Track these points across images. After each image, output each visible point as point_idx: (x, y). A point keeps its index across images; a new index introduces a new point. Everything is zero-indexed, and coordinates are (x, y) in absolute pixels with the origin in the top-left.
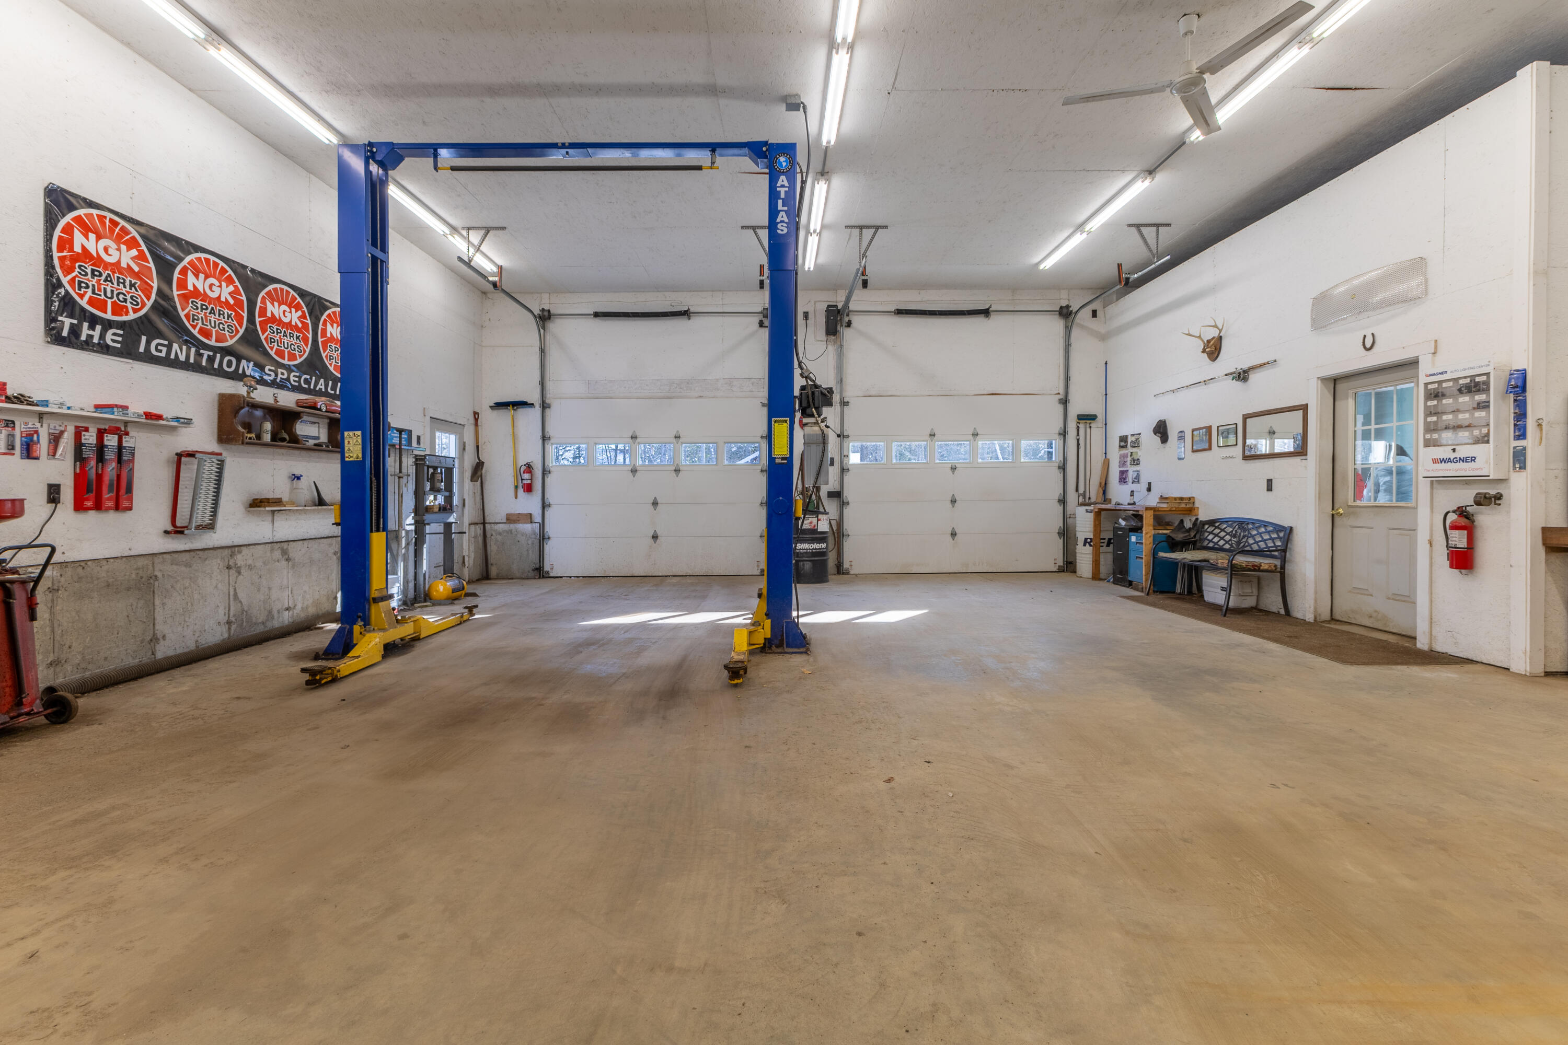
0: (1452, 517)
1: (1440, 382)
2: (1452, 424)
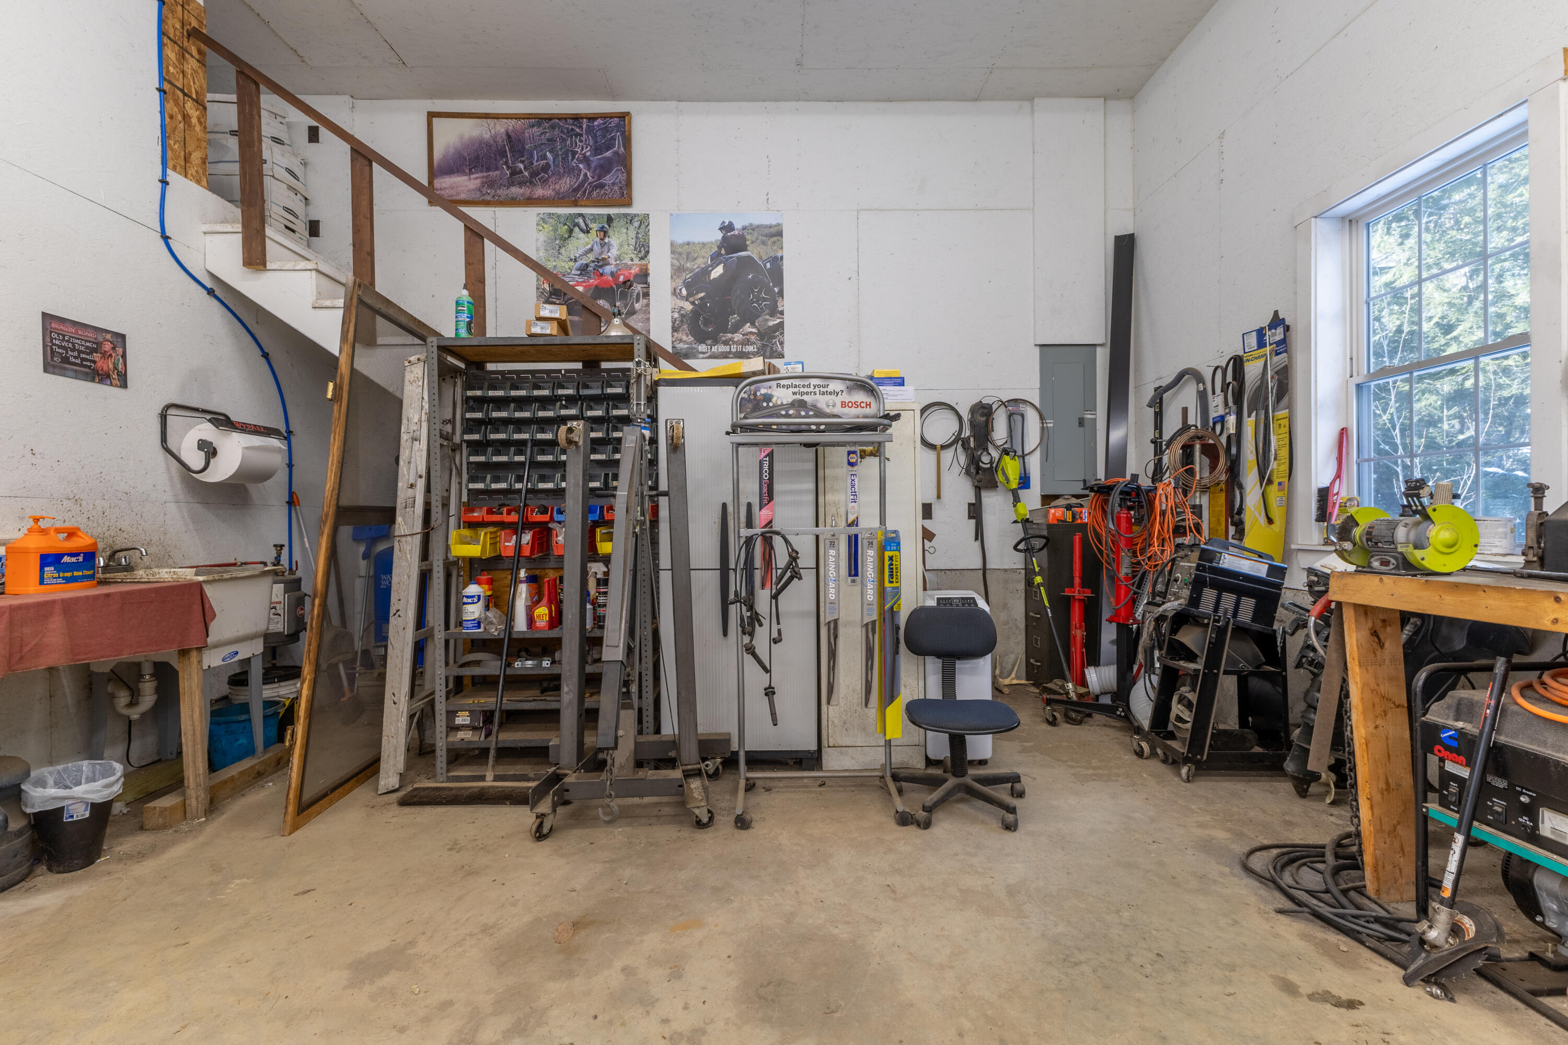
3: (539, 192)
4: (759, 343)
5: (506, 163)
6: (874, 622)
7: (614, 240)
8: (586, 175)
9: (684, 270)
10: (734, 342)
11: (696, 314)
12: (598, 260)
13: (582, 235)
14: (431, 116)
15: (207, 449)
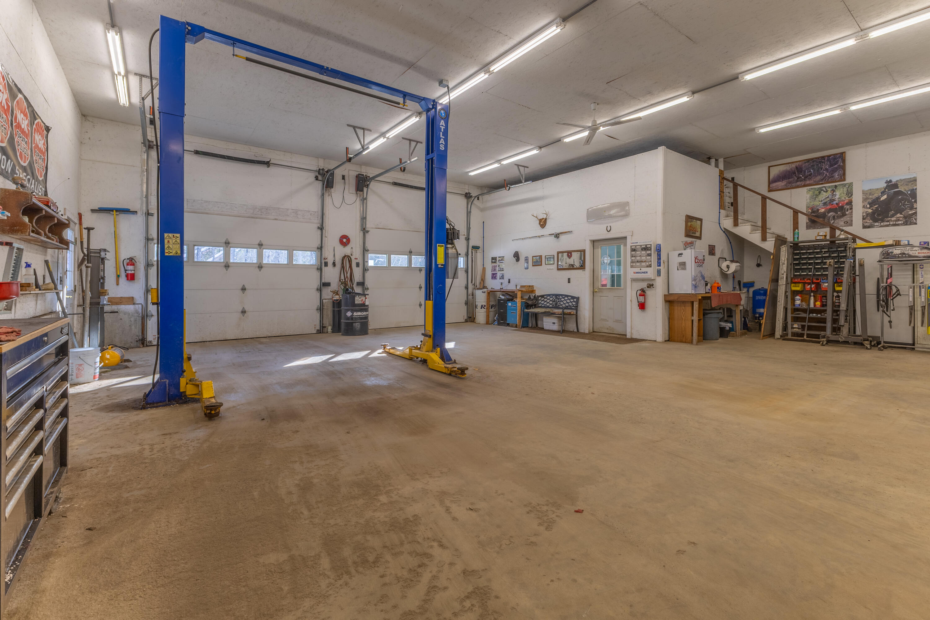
0: (639, 292)
1: (636, 246)
2: (639, 260)
3: (808, 182)
4: (904, 220)
5: (796, 176)
6: (924, 306)
7: (838, 194)
8: (826, 174)
9: (868, 199)
10: (892, 221)
11: (873, 213)
12: (831, 200)
13: (824, 193)
14: (769, 167)
15: (728, 267)
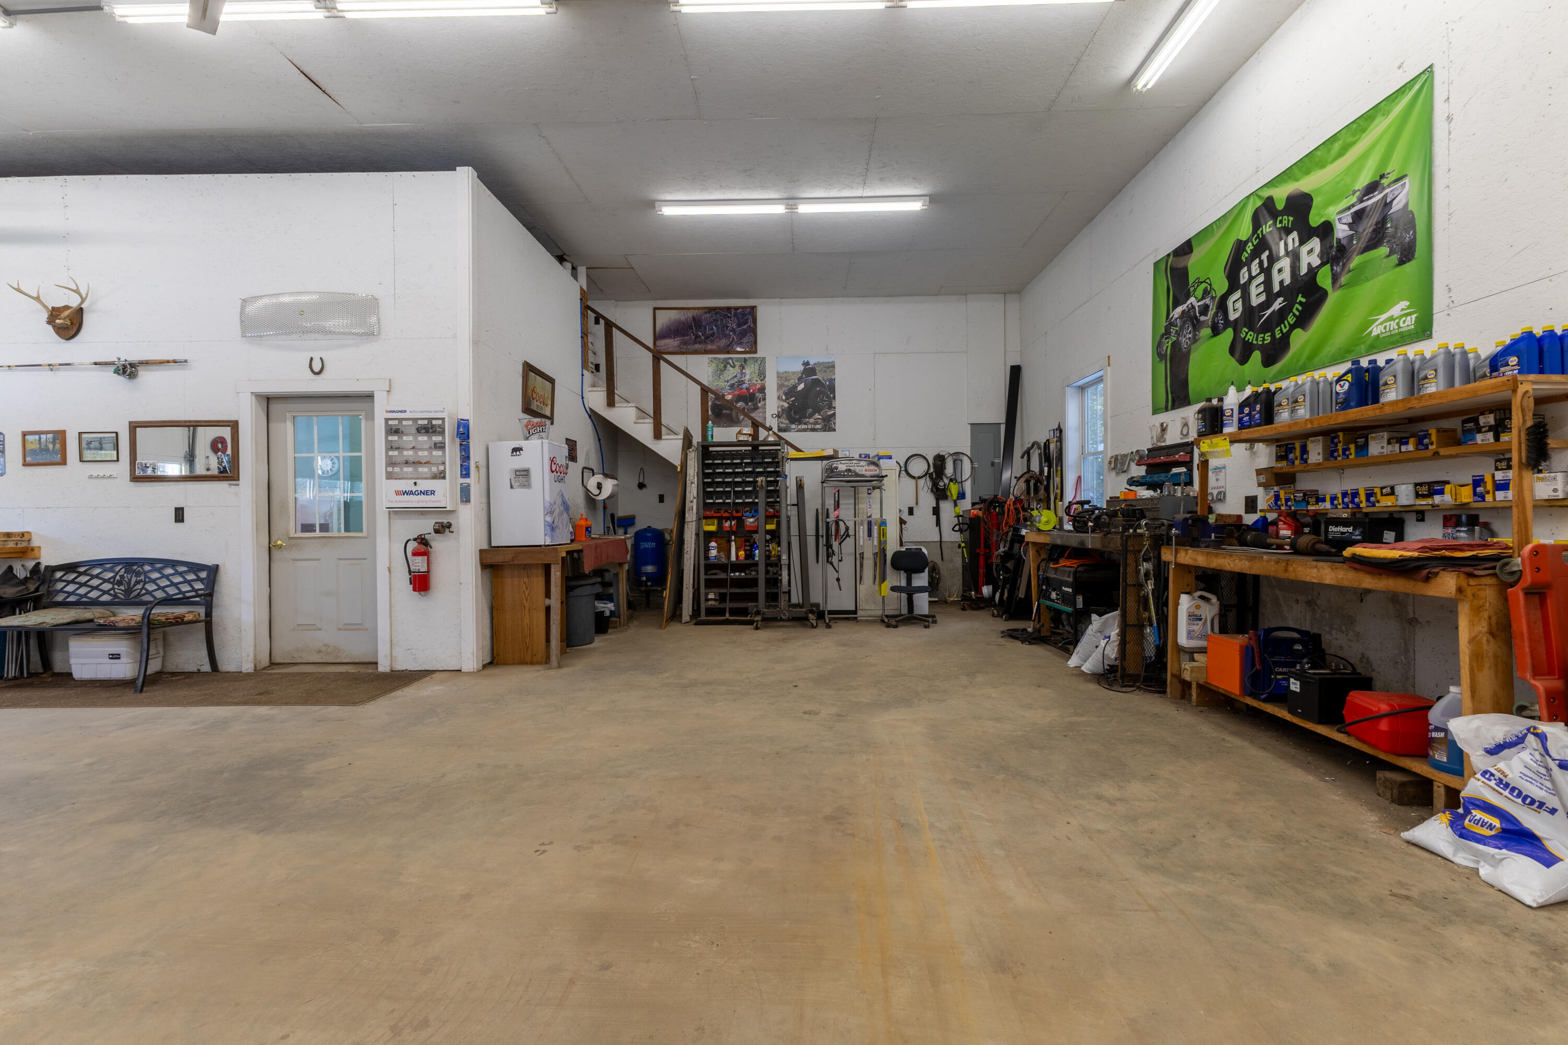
0: (412, 546)
1: (400, 420)
2: (411, 459)
3: (710, 347)
4: (823, 424)
5: (693, 332)
6: (877, 553)
7: (748, 371)
8: (733, 338)
9: (784, 386)
10: (810, 423)
11: (790, 409)
12: (739, 381)
13: (731, 369)
14: (655, 309)
15: (599, 486)
